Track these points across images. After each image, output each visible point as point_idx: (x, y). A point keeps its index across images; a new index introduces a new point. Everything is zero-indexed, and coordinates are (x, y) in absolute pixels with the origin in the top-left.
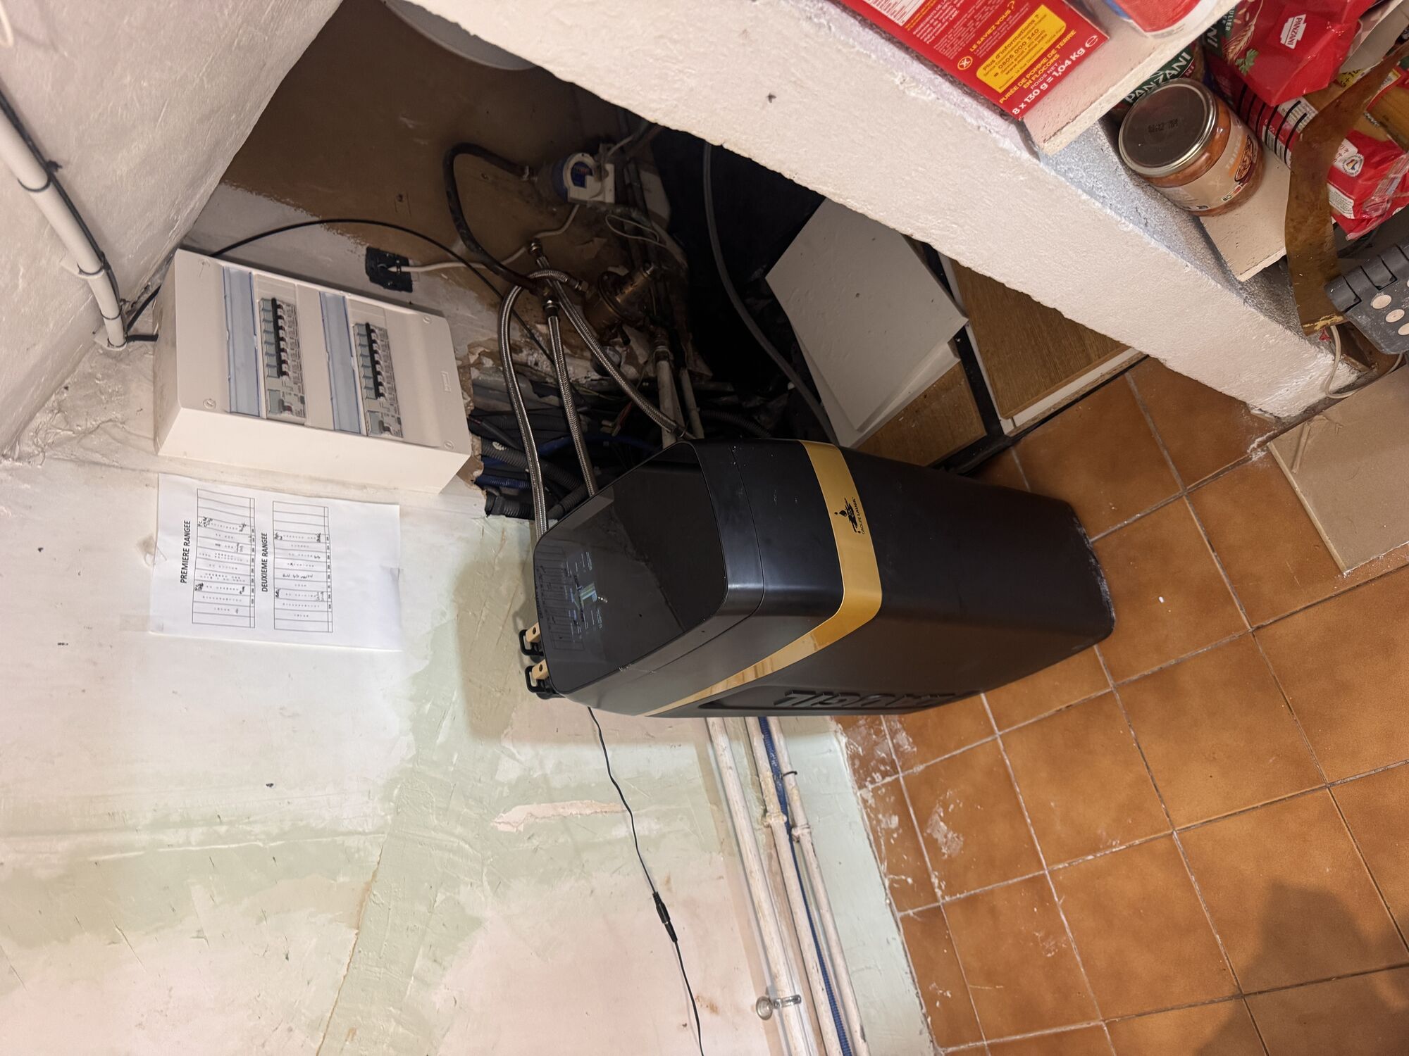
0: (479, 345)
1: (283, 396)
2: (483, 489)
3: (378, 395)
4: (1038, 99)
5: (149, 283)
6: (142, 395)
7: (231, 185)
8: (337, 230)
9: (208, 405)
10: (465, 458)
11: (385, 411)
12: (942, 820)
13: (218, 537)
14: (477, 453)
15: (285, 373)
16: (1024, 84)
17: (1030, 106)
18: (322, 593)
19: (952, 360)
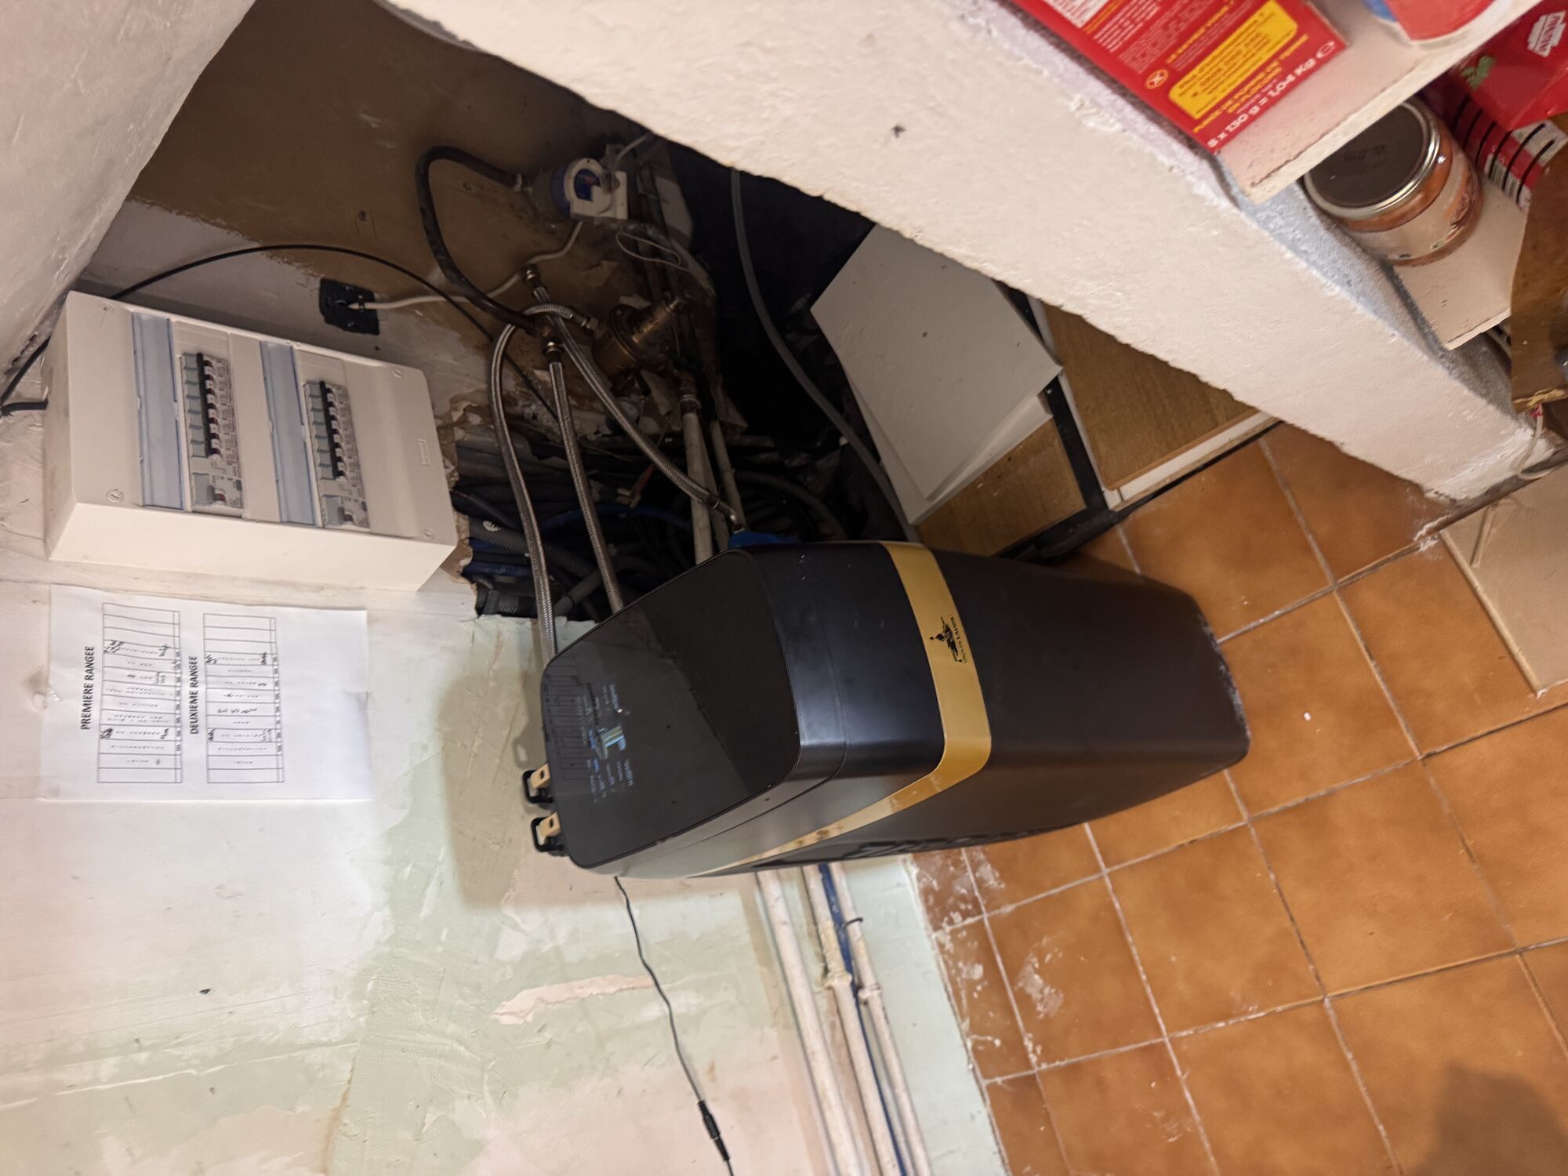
0: (463, 398)
1: (214, 481)
2: (472, 582)
3: (338, 473)
4: (1244, 126)
5: (36, 333)
6: (28, 479)
7: (144, 202)
8: (283, 258)
9: (116, 498)
10: (450, 549)
11: (346, 494)
12: (1038, 972)
13: (130, 666)
14: (464, 536)
15: (215, 451)
16: (1229, 107)
17: (1231, 136)
18: (270, 730)
19: (1044, 417)
